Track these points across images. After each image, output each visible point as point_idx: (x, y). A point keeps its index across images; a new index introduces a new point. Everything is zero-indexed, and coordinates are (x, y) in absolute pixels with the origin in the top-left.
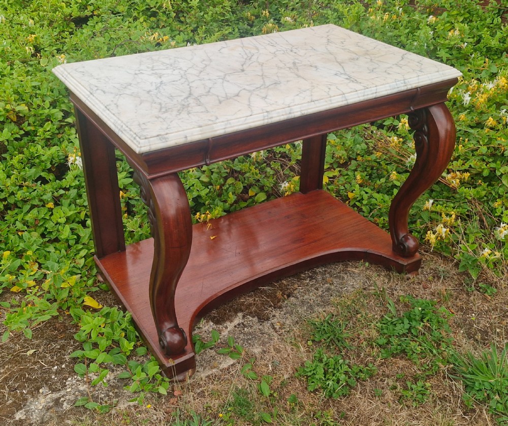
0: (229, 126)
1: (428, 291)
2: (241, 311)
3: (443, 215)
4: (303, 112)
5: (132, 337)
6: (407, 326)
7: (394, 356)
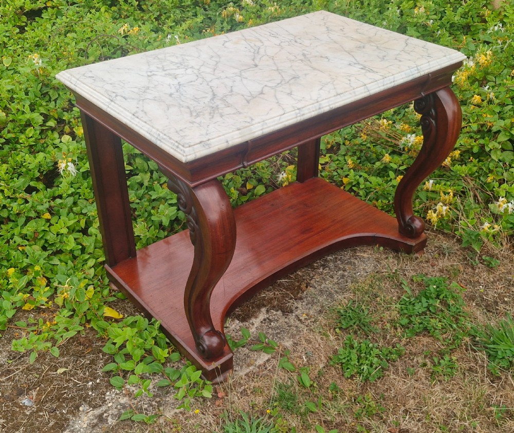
0: (265, 126)
1: (436, 268)
2: (264, 306)
3: (442, 194)
4: (331, 106)
5: (163, 343)
6: (425, 305)
7: (417, 334)
